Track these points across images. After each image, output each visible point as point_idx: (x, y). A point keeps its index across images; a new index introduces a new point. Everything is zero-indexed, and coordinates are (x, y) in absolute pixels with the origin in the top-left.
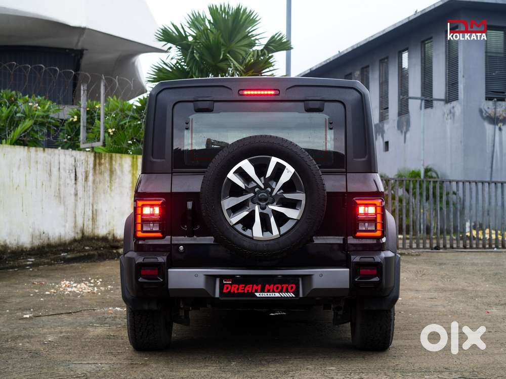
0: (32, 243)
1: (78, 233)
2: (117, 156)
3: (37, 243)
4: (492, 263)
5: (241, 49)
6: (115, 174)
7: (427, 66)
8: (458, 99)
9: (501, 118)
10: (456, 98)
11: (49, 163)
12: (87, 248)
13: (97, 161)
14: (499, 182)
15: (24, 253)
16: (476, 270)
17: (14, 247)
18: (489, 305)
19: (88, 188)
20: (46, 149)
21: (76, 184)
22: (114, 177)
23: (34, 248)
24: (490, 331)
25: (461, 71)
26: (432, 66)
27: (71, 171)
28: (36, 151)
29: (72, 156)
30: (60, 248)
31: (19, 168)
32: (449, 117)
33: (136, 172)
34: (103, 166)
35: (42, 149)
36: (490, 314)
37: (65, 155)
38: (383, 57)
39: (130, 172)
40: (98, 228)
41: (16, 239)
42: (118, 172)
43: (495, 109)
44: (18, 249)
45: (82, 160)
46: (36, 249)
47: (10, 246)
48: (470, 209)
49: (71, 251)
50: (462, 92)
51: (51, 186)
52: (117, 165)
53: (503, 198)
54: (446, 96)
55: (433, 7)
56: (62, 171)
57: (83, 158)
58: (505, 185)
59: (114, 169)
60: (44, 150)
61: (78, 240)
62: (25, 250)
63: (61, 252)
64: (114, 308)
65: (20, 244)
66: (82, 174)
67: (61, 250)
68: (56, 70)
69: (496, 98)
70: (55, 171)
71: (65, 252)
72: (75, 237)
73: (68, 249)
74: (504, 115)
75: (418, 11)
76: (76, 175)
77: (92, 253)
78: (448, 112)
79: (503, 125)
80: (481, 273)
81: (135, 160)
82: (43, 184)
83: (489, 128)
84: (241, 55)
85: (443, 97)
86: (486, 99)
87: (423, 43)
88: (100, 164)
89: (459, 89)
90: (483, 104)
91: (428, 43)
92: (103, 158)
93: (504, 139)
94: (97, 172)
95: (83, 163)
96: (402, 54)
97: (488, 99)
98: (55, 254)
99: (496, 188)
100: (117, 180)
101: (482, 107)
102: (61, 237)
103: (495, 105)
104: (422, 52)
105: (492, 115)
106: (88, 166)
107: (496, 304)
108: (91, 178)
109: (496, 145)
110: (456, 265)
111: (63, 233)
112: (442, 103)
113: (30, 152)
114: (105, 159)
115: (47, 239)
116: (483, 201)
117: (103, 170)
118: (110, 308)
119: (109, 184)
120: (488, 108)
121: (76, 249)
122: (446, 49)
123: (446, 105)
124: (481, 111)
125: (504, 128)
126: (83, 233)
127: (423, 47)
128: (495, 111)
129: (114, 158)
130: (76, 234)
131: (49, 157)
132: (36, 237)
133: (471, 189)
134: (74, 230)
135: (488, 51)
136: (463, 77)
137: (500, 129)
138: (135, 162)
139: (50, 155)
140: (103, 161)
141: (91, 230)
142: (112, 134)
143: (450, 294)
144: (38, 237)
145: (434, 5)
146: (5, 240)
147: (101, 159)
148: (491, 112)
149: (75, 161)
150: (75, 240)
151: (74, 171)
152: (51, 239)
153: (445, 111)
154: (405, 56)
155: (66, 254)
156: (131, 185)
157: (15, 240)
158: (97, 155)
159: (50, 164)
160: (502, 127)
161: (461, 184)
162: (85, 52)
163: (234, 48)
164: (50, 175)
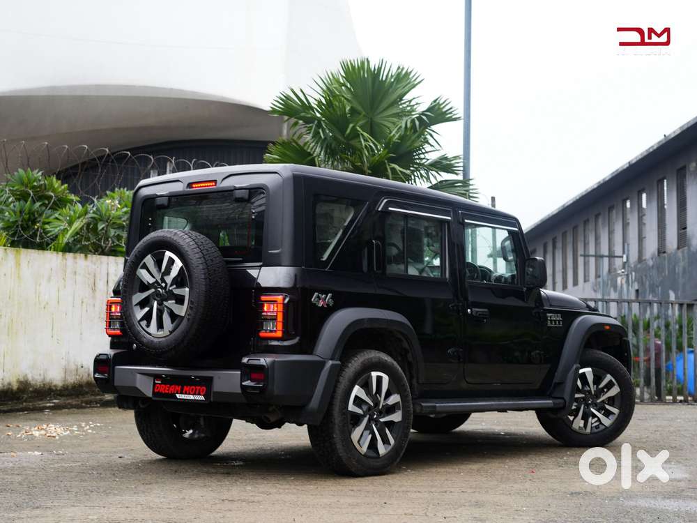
0: (65, 380)
3: (72, 380)
11: (93, 274)
15: (52, 393)
17: (38, 384)
20: (89, 255)
23: (68, 386)
28: (75, 258)
31: (49, 279)
35: (83, 255)
37: (117, 263)
41: (42, 372)
44: (44, 387)
46: (70, 388)
47: (33, 382)
51: (94, 305)
60: (86, 256)
62: (54, 388)
65: (48, 380)
70: (101, 285)
82: (82, 302)
84: (386, 127)
98: (96, 395)
113: (66, 259)
115: (86, 374)
131: (93, 267)
132: (71, 372)
139: (95, 264)
144: (74, 373)
146: (26, 375)
157: (40, 375)
159: (95, 276)
163: (378, 119)
164: (94, 290)
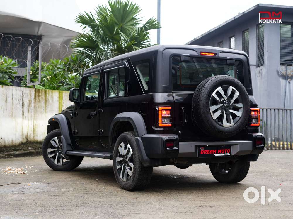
1: (24, 139)
2: (50, 91)
4: (284, 157)
5: (129, 27)
6: (48, 102)
7: (246, 46)
8: (264, 65)
9: (290, 76)
10: (263, 64)
11: (6, 95)
12: (30, 148)
13: (37, 94)
14: (288, 110)
16: (274, 161)
18: (282, 180)
19: (31, 111)
20: (4, 86)
21: (23, 108)
22: (47, 105)
24: (282, 196)
25: (266, 49)
26: (249, 46)
27: (19, 100)
29: (21, 91)
30: (12, 148)
32: (259, 75)
33: (62, 101)
34: (40, 97)
36: (282, 186)
37: (16, 90)
38: (220, 41)
39: (58, 101)
40: (37, 135)
42: (50, 101)
43: (286, 70)
45: (27, 93)
48: (271, 126)
49: (19, 150)
50: (267, 61)
51: (6, 109)
52: (50, 97)
53: (291, 119)
54: (257, 62)
55: (249, 11)
56: (13, 99)
57: (28, 93)
58: (292, 111)
59: (47, 99)
60: (2, 86)
61: (24, 143)
63: (13, 151)
64: (33, 183)
66: (27, 102)
67: (13, 149)
68: (11, 37)
69: (287, 64)
70: (9, 100)
71: (15, 151)
72: (22, 141)
73: (18, 149)
74: (292, 74)
75: (240, 13)
76: (23, 102)
77: (32, 151)
78: (258, 72)
79: (291, 80)
80: (277, 162)
81: (61, 93)
82: (1, 108)
83: (283, 81)
84: (129, 30)
85: (255, 63)
86: (281, 65)
87: (243, 32)
88: (39, 96)
89: (265, 58)
90: (279, 68)
91: (246, 32)
92: (41, 92)
93: (291, 88)
94: (37, 101)
95: (27, 95)
96: (231, 39)
97: (282, 64)
98: (9, 151)
99: (287, 113)
100: (50, 106)
101: (278, 69)
102: (13, 141)
103: (286, 68)
104: (242, 38)
105: (285, 74)
106: (31, 97)
107: (286, 180)
108: (33, 105)
109: (287, 92)
110: (262, 158)
111: (14, 139)
112: (255, 67)
114: (42, 93)
115: (4, 142)
116: (279, 121)
117: (40, 99)
118: (31, 183)
119: (44, 108)
120: (282, 70)
121: (22, 149)
122: (257, 36)
123: (257, 69)
124: (278, 72)
125: (291, 82)
126: (27, 139)
127: (243, 34)
128: (286, 72)
129: (48, 92)
130: (23, 140)
131: (6, 91)
133: (271, 113)
134: (21, 137)
135: (282, 36)
136: (267, 51)
137: (289, 82)
138: (61, 95)
140: (40, 94)
141: (33, 137)
142: (49, 79)
143: (257, 174)
145: (249, 9)
147: (39, 93)
148: (284, 72)
149: (23, 94)
150: (22, 143)
151: (22, 100)
152: (6, 142)
153: (257, 72)
154: (233, 40)
155: (16, 152)
156: (58, 109)
158: (37, 90)
160: (290, 81)
161: (265, 110)
162: (42, 37)
163: (124, 27)
164: (6, 102)
